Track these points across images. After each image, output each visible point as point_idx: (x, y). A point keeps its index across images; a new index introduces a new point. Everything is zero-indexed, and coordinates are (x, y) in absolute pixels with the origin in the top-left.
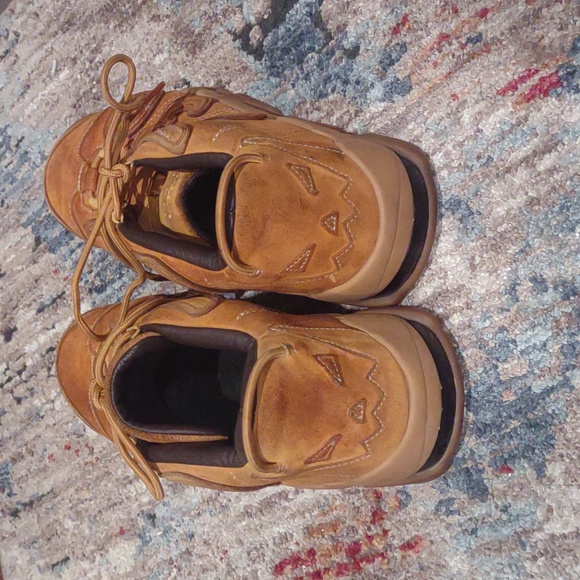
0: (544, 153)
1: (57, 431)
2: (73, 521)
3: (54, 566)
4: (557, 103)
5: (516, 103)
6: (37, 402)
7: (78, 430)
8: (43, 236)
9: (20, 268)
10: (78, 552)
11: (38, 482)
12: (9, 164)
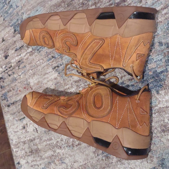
0: (164, 9)
1: (21, 84)
3: (20, 119)
6: (15, 76)
7: (28, 83)
8: (17, 29)
9: (10, 38)
11: (16, 98)
12: (6, 8)
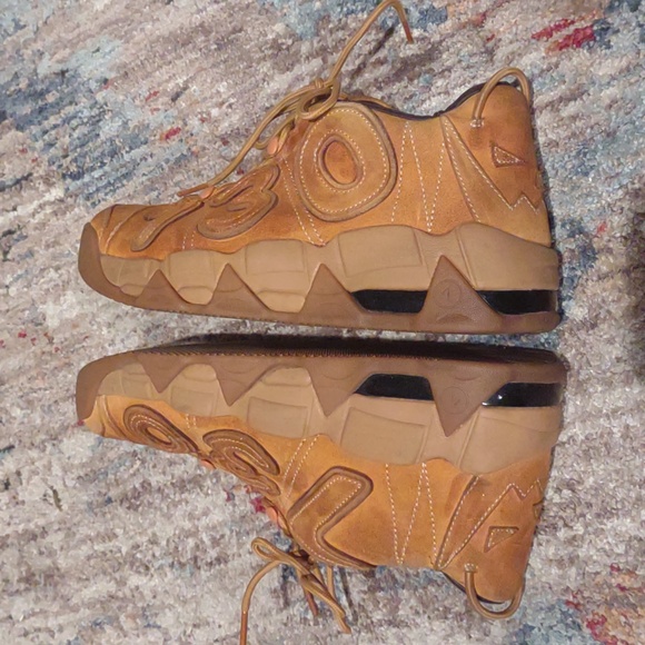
2: (22, 409)
4: (588, 54)
5: (549, 49)
10: (27, 441)
